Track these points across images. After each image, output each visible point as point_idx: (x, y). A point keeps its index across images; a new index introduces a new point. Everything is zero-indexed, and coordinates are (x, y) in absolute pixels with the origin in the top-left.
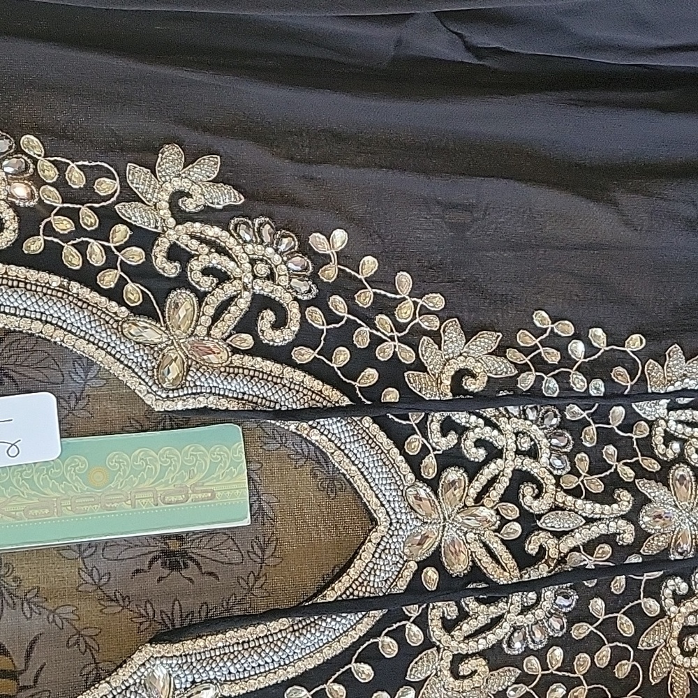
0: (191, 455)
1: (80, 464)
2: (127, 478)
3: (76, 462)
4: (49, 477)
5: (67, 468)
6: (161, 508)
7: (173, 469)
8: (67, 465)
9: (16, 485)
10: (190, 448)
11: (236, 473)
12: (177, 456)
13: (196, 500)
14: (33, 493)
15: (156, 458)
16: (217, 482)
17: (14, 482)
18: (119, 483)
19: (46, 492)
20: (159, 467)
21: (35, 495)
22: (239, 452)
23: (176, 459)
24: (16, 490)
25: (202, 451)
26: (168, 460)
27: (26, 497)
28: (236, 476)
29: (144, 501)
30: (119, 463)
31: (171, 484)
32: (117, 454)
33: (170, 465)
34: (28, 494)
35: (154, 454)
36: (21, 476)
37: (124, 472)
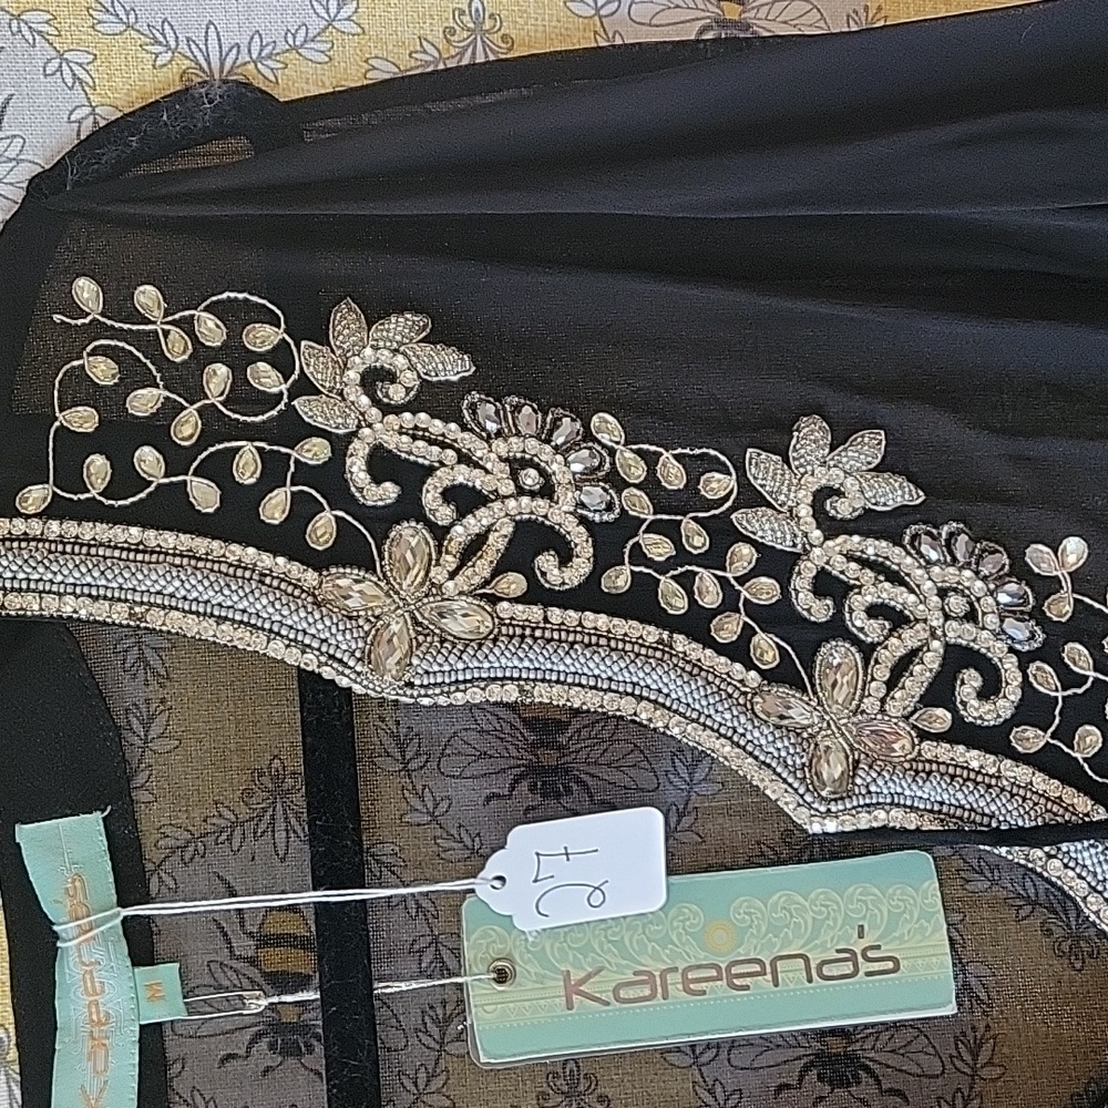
0: (858, 900)
1: (692, 917)
2: (763, 938)
3: (684, 914)
4: (648, 938)
5: (671, 923)
6: (818, 987)
7: (831, 923)
8: (673, 919)
9: (600, 952)
10: (856, 889)
11: (930, 930)
12: (838, 903)
13: (869, 974)
14: (625, 962)
15: (804, 906)
16: (901, 944)
17: (596, 946)
18: (752, 947)
19: (643, 961)
20: (810, 921)
21: (627, 967)
22: (932, 895)
23: (835, 907)
24: (599, 958)
25: (875, 895)
26: (823, 909)
27: (615, 969)
28: (930, 936)
29: (791, 975)
30: (750, 914)
31: (829, 949)
32: (745, 901)
33: (827, 918)
34: (617, 965)
35: (802, 900)
36: (606, 937)
37: (759, 931)
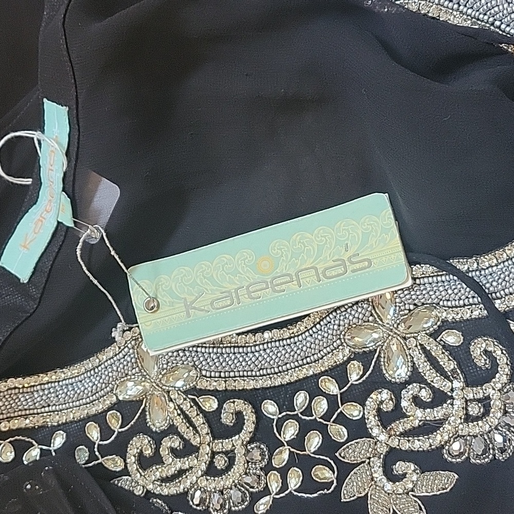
0: (343, 230)
1: (248, 256)
2: (289, 262)
3: (244, 255)
4: (225, 272)
5: (238, 262)
6: (324, 284)
7: (329, 246)
8: (238, 260)
9: (201, 285)
10: (341, 224)
11: (388, 239)
12: (330, 233)
13: (353, 271)
14: (215, 288)
15: (312, 239)
16: (371, 251)
17: (199, 282)
18: (284, 267)
19: (224, 285)
20: (316, 248)
21: (217, 290)
22: (388, 218)
23: (330, 236)
24: (201, 288)
25: (353, 225)
26: (323, 238)
27: (210, 292)
28: (388, 242)
29: (308, 279)
30: (281, 249)
31: (329, 261)
32: (277, 242)
33: (326, 243)
34: (211, 290)
35: (310, 236)
36: (203, 276)
37: (287, 257)
